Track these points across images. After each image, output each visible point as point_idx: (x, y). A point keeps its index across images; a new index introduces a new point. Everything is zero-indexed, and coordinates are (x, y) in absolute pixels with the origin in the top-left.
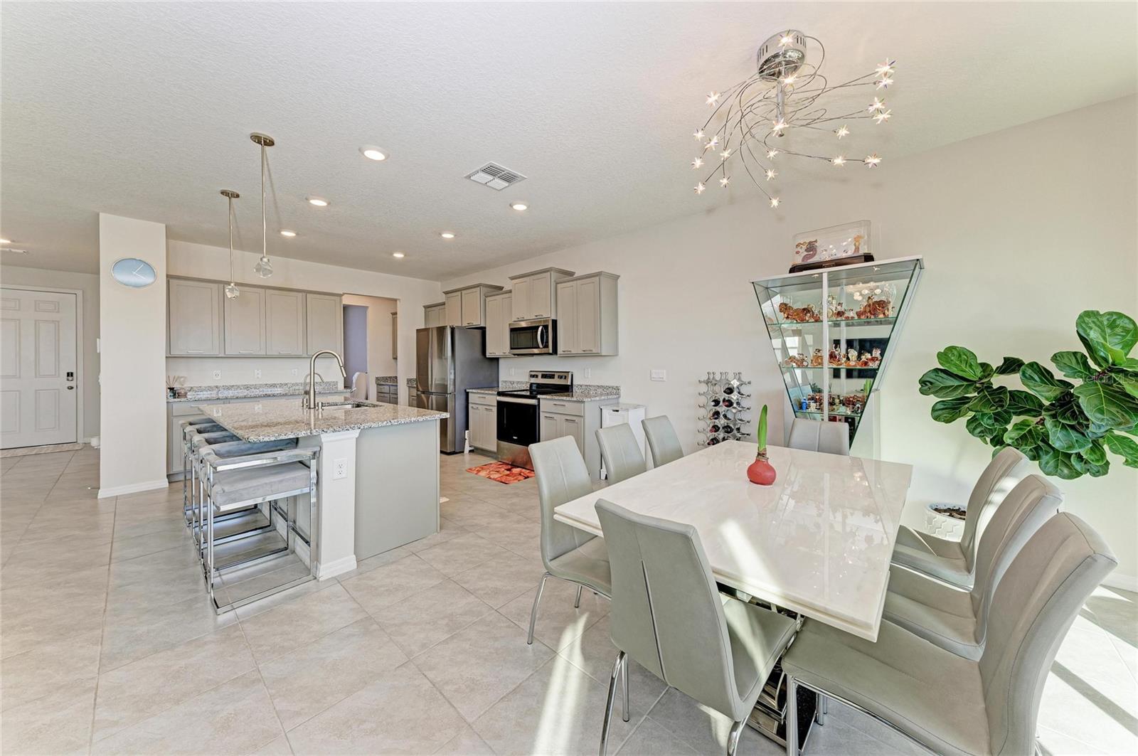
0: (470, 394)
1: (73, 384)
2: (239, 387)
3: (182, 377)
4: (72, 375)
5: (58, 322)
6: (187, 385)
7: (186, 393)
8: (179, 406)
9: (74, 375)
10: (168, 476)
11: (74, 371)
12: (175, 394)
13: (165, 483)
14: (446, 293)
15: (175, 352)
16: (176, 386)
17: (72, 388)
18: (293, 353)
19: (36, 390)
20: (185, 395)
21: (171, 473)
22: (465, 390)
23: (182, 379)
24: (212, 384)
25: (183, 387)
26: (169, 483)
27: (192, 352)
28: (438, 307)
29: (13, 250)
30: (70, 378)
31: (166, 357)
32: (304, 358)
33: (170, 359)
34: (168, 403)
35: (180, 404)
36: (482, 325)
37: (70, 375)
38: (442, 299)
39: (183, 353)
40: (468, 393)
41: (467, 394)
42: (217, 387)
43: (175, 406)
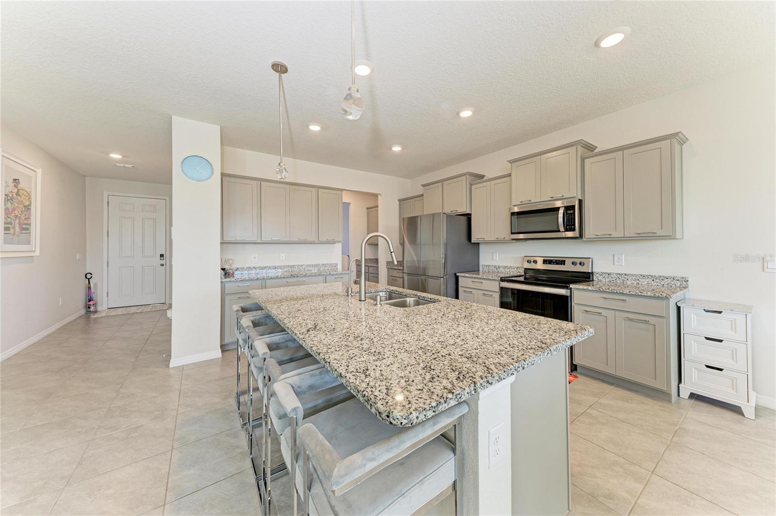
0: (460, 279)
1: (163, 262)
2: (270, 268)
3: (231, 259)
4: (163, 256)
5: (156, 219)
6: (234, 266)
7: (233, 273)
8: (230, 286)
9: (165, 256)
10: (222, 346)
11: (164, 253)
12: (226, 274)
13: (218, 354)
14: (424, 186)
15: (226, 239)
16: (226, 267)
17: (163, 265)
18: (310, 239)
19: (143, 267)
20: (233, 275)
21: (223, 344)
22: (455, 274)
23: (231, 261)
24: (252, 266)
25: (231, 268)
26: (222, 352)
27: (239, 239)
28: (414, 200)
29: (126, 165)
30: (162, 258)
31: (221, 243)
32: (316, 243)
33: (225, 245)
34: (221, 282)
35: (231, 284)
36: (468, 212)
37: (162, 256)
38: (420, 190)
39: (232, 240)
40: (458, 276)
41: (457, 278)
42: (254, 268)
43: (227, 285)
